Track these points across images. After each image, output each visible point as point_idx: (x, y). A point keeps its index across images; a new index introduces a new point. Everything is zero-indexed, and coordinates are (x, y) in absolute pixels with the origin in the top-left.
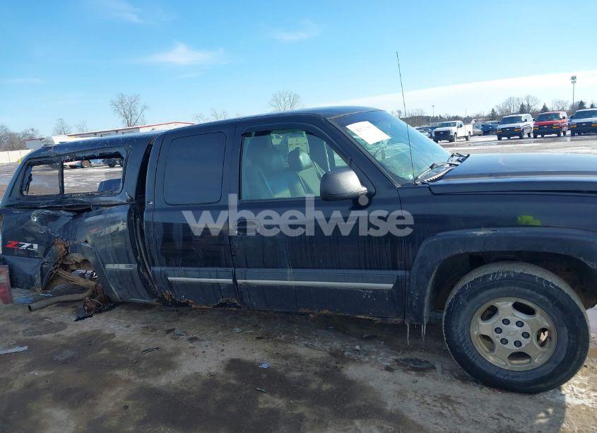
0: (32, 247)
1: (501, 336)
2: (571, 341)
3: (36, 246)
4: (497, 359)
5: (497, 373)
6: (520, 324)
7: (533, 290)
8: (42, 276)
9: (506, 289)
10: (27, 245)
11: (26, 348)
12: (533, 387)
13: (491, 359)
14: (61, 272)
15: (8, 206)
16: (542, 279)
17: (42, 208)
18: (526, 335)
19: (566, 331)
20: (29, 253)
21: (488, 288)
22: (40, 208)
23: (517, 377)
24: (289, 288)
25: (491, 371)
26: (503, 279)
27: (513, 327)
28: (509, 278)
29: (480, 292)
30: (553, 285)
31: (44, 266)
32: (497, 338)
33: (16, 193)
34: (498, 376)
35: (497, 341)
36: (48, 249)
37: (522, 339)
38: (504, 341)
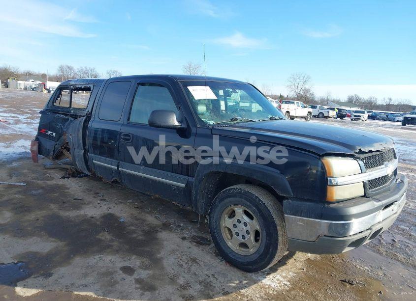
0: (52, 134)
1: (236, 230)
2: (267, 241)
3: (54, 134)
4: (232, 245)
5: (230, 253)
6: (245, 224)
7: (250, 203)
8: (54, 151)
9: (237, 199)
10: (50, 132)
11: (25, 184)
12: (246, 266)
13: (229, 244)
14: (65, 152)
15: (47, 110)
16: (257, 197)
17: (61, 114)
18: (248, 232)
19: (265, 234)
20: (50, 137)
21: (230, 197)
22: (59, 113)
23: (239, 258)
24: (141, 177)
25: (227, 252)
26: (237, 193)
27: (242, 225)
28: (240, 193)
29: (226, 199)
30: (262, 202)
31: (56, 146)
32: (234, 231)
33: (51, 104)
34: (230, 255)
35: (234, 233)
36: (60, 137)
37: (246, 234)
38: (237, 234)
